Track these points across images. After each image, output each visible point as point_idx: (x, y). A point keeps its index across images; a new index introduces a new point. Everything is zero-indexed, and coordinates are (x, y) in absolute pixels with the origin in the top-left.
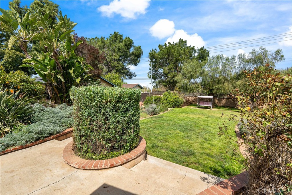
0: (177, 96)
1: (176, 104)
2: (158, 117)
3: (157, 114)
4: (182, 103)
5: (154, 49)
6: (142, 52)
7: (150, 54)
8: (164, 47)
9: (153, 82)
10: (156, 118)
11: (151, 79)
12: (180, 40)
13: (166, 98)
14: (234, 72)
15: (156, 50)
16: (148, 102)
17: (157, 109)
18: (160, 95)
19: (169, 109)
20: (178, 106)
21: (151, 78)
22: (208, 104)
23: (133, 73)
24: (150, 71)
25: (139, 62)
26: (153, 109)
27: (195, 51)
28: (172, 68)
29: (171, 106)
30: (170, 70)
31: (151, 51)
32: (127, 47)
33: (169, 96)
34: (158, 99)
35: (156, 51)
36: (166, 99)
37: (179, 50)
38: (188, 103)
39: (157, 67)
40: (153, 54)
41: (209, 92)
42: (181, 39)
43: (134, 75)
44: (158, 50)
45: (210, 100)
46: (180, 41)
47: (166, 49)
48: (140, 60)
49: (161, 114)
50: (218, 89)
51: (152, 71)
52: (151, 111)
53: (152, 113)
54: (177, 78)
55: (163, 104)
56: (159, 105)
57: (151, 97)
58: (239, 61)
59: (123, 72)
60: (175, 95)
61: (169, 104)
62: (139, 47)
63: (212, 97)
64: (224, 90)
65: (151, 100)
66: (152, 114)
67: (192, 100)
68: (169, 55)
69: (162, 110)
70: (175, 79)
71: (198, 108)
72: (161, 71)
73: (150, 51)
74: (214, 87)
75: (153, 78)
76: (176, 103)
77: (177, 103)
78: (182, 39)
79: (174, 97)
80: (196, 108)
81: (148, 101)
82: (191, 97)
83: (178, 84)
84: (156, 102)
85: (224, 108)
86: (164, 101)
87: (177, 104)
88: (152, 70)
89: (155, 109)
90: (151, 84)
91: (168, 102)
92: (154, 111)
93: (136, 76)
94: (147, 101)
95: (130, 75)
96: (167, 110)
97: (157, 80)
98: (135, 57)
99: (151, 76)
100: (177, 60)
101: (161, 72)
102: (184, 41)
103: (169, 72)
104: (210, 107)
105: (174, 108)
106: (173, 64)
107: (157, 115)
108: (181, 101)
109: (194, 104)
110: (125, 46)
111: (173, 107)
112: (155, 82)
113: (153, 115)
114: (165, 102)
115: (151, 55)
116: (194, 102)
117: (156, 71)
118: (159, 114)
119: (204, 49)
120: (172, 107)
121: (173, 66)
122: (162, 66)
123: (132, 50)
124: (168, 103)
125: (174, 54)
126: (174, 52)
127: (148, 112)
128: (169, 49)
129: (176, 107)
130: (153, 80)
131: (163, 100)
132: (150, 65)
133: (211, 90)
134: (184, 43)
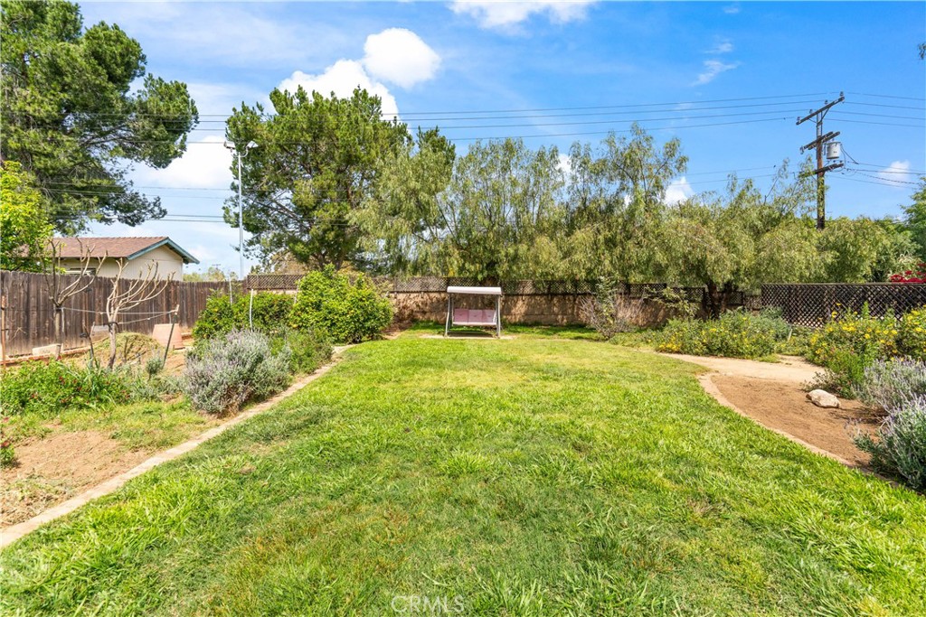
0: (365, 291)
1: (365, 327)
2: (281, 425)
3: (273, 393)
4: (387, 317)
5: (251, 105)
6: (195, 112)
7: (232, 122)
8: (296, 101)
9: (251, 243)
10: (268, 438)
11: (238, 229)
12: (356, 92)
13: (313, 299)
14: (556, 203)
15: (261, 109)
16: (220, 323)
17: (271, 363)
18: (281, 292)
19: (338, 350)
20: (373, 334)
21: (237, 226)
22: (484, 318)
23: (151, 200)
24: (234, 194)
25: (176, 155)
26: (244, 364)
27: (410, 139)
28: (329, 187)
29: (342, 336)
30: (322, 194)
31: (239, 109)
32: (107, 67)
33: (332, 290)
34: (276, 308)
35: (259, 113)
36: (318, 306)
37: (357, 122)
38: (404, 319)
39: (267, 177)
40: (244, 121)
41: (486, 273)
42: (362, 89)
43: (152, 211)
44: (271, 109)
45: (490, 302)
46: (356, 95)
47: (306, 108)
48: (183, 148)
49: (301, 384)
50: (515, 259)
51: (242, 198)
52: (229, 380)
53: (230, 392)
54: (358, 214)
55: (299, 327)
56: (283, 335)
57: (236, 300)
58: (573, 168)
59: (83, 188)
60: (360, 285)
61: (333, 324)
62: (178, 89)
63: (497, 290)
64: (537, 263)
65: (236, 310)
66: (236, 400)
67: (418, 306)
68: (316, 137)
69: (303, 362)
70: (350, 218)
71: (448, 334)
72: (284, 197)
73: (234, 110)
74: (503, 253)
75: (248, 227)
76: (365, 321)
77: (369, 319)
78: (365, 91)
79: (352, 292)
80: (441, 337)
81: (220, 318)
82: (412, 295)
83: (364, 242)
84: (265, 323)
85: (530, 330)
86: (304, 316)
87: (368, 324)
88: (243, 194)
89: (260, 359)
90: (238, 250)
91: (326, 319)
92: (246, 380)
93: (164, 213)
94: (214, 317)
95: (127, 209)
96: (329, 356)
97: (267, 236)
98: (156, 127)
99: (237, 215)
100: (350, 156)
101: (284, 203)
102: (371, 99)
103: (318, 203)
104: (493, 328)
105: (354, 342)
106: (333, 174)
107: (276, 399)
108: (384, 310)
109: (422, 322)
110: (93, 60)
111: (350, 340)
112: (258, 242)
113: (242, 407)
114: (312, 317)
115: (235, 125)
116: (424, 313)
117: (262, 195)
118: (285, 387)
119: (441, 134)
120: (345, 341)
121: (332, 180)
122: (287, 180)
123: (136, 88)
124: (329, 323)
125: (338, 134)
126: (338, 127)
127: (202, 392)
128: (315, 110)
129: (364, 338)
130: (249, 236)
131: (303, 310)
132: (234, 169)
133: (491, 265)
134: (372, 105)
